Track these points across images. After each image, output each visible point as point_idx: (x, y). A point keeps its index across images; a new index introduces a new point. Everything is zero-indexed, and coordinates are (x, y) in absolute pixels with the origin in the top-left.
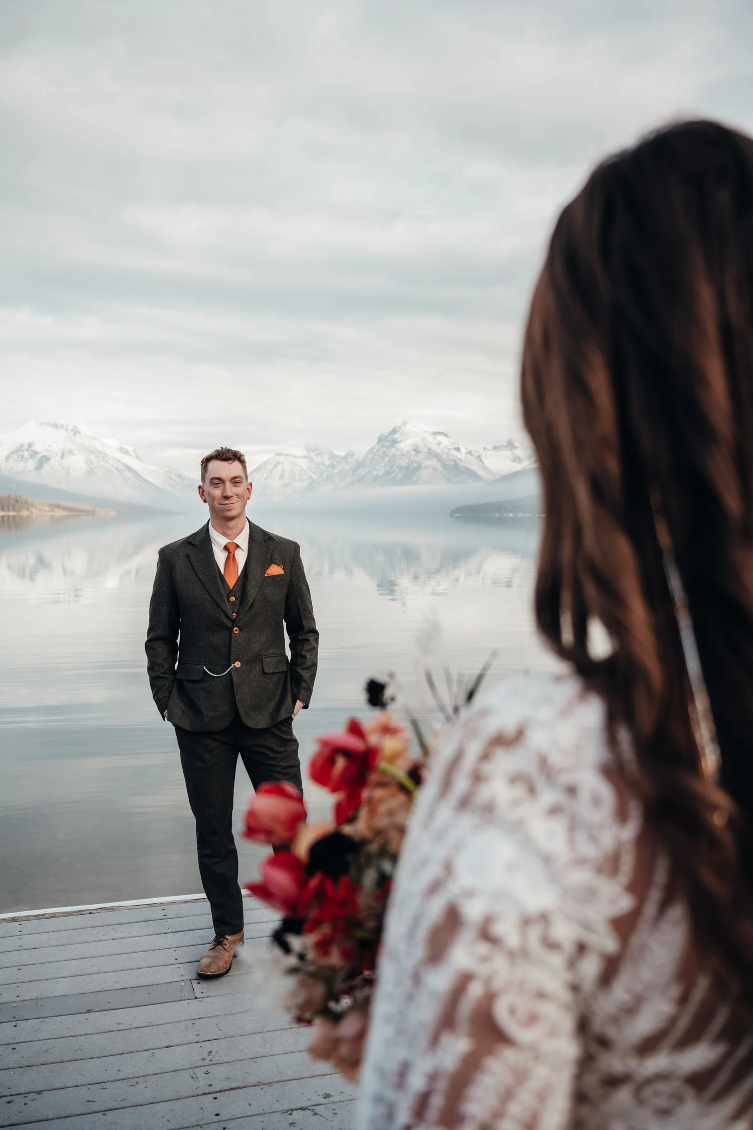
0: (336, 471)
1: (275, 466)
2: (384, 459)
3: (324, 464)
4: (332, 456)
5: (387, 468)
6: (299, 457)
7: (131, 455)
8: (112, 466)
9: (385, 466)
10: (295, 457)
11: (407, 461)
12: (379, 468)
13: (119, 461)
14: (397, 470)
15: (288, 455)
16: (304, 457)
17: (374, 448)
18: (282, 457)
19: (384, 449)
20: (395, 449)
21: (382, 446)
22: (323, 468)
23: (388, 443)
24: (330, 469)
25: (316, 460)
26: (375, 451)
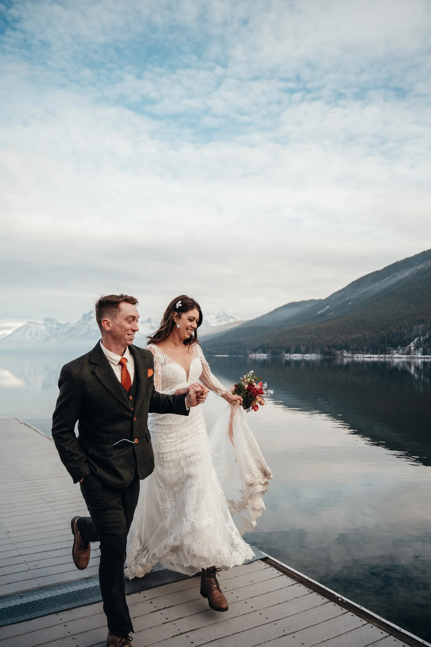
0: (60, 332)
1: (27, 329)
2: (85, 326)
3: (53, 328)
4: (58, 324)
5: (87, 331)
6: (40, 324)
10: (38, 324)
12: (82, 331)
14: (92, 332)
15: (34, 323)
16: (43, 324)
17: (80, 321)
18: (31, 324)
19: (85, 321)
20: (91, 322)
21: (85, 320)
22: (53, 330)
23: (87, 318)
24: (57, 331)
25: (50, 326)
26: (81, 322)
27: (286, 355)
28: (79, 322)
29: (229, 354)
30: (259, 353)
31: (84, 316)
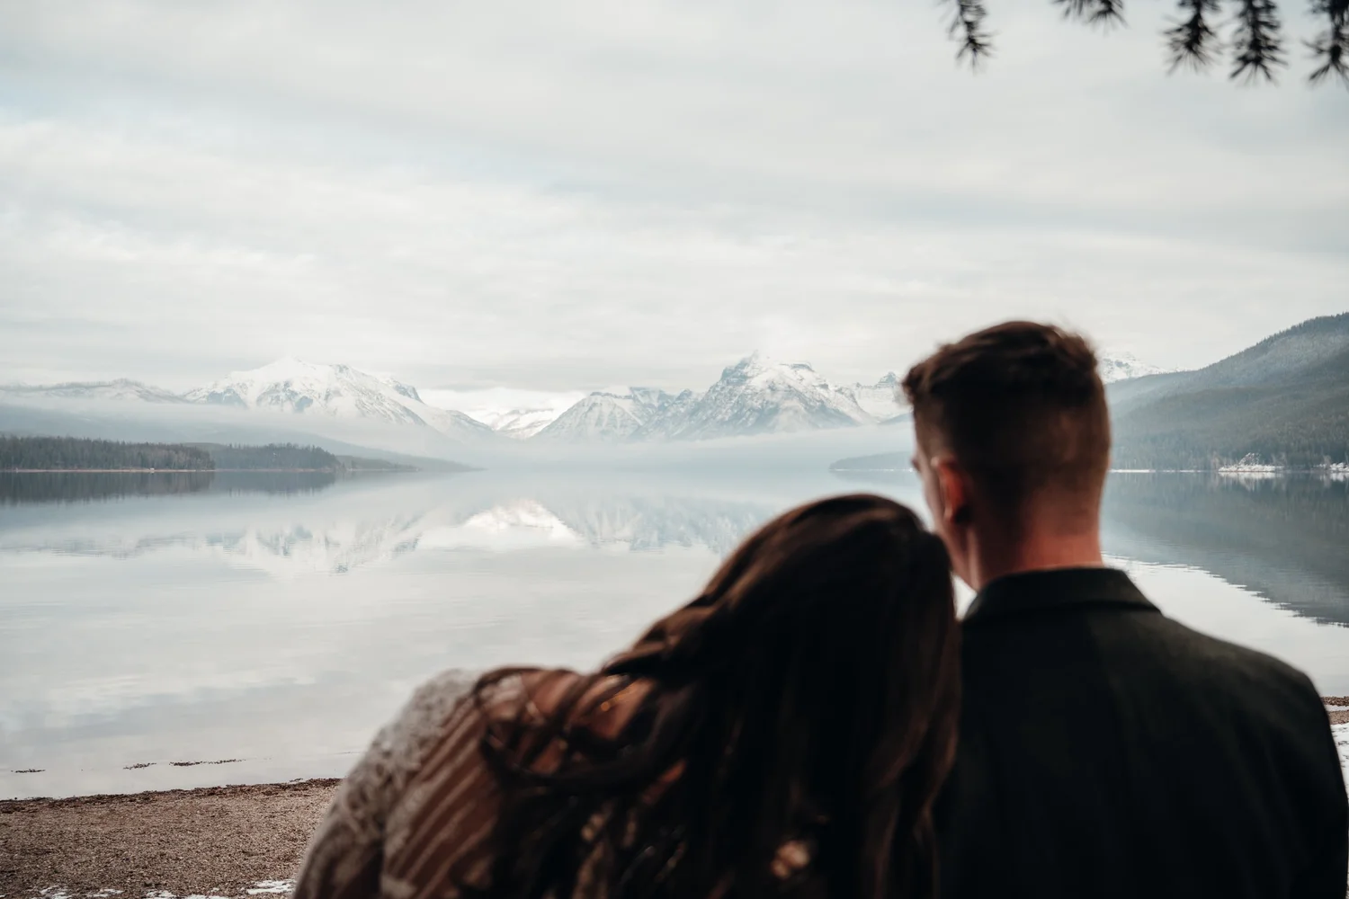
0: (669, 414)
1: (590, 409)
2: (731, 400)
3: (651, 406)
4: (662, 396)
5: (736, 411)
6: (620, 397)
7: (410, 396)
8: (389, 410)
9: (732, 408)
10: (616, 397)
11: (760, 401)
12: (724, 411)
13: (396, 403)
14: (748, 413)
15: (607, 394)
16: (627, 397)
17: (717, 386)
18: (599, 398)
19: (730, 387)
20: (744, 387)
21: (728, 383)
22: (650, 410)
23: (735, 380)
24: (661, 412)
25: (643, 400)
26: (718, 389)
27: (1334, 467)
28: (713, 389)
29: (1154, 468)
30: (1247, 463)
31: (726, 375)
